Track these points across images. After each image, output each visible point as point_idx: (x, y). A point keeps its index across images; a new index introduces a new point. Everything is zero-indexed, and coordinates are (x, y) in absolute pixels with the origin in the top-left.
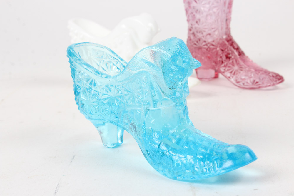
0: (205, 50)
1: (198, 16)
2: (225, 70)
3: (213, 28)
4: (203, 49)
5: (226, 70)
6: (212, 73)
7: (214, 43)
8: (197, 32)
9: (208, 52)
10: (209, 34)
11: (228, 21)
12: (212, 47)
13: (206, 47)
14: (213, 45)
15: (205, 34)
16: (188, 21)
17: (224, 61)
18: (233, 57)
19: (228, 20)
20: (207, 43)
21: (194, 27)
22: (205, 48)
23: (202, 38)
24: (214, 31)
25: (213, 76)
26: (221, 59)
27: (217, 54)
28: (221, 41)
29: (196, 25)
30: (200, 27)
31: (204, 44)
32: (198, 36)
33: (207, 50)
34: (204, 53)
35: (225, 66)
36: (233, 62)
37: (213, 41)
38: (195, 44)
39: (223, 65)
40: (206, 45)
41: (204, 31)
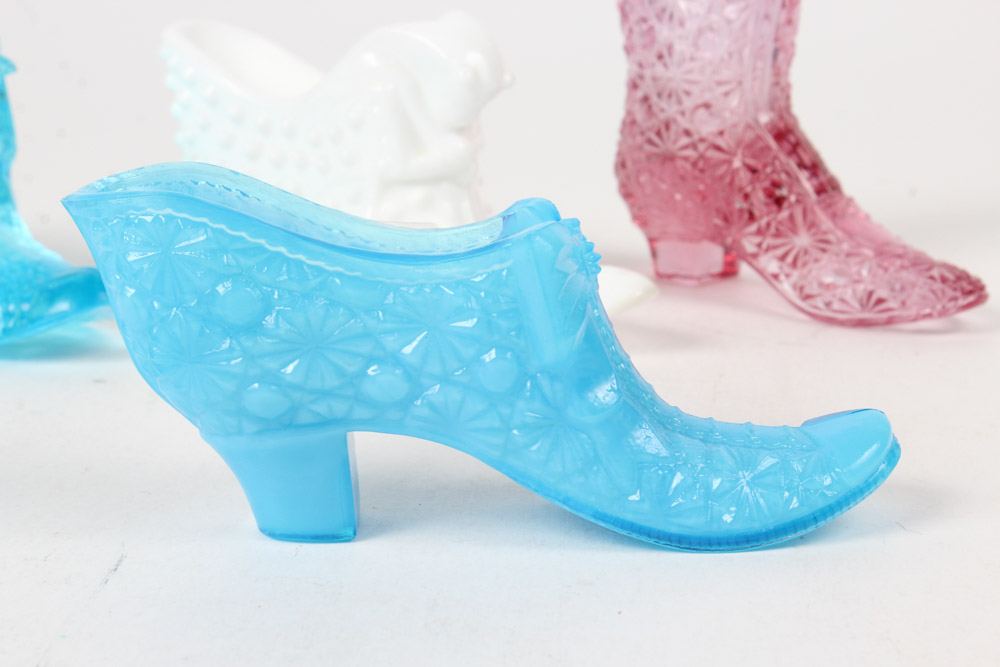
0: (688, 166)
1: (664, 32)
2: (759, 245)
3: (719, 83)
4: (680, 163)
5: (764, 246)
6: (713, 256)
7: (721, 142)
8: (659, 95)
9: (697, 173)
10: (707, 106)
11: (781, 57)
12: (713, 154)
13: (690, 153)
14: (718, 148)
15: (688, 103)
16: (629, 50)
17: (757, 213)
18: (793, 198)
19: (780, 53)
20: (696, 137)
21: (648, 73)
22: (686, 159)
23: (679, 118)
24: (726, 94)
25: (718, 268)
26: (745, 206)
27: (732, 183)
28: (750, 135)
29: (659, 69)
30: (673, 75)
31: (685, 141)
32: (662, 110)
33: (695, 164)
34: (683, 178)
35: (759, 232)
36: (791, 217)
37: (721, 133)
38: (650, 142)
39: (753, 228)
40: (694, 146)
41: (688, 93)
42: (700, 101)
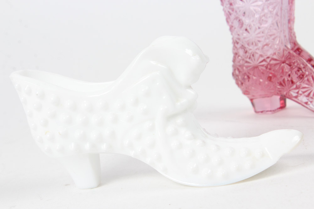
0: (264, 68)
1: (247, 21)
2: (298, 93)
3: (271, 35)
4: (260, 68)
5: (300, 92)
6: (276, 100)
7: (275, 57)
8: (248, 44)
9: (268, 70)
10: (267, 45)
11: (291, 23)
12: (273, 62)
13: (264, 63)
14: (276, 60)
15: (260, 45)
16: (231, 28)
17: (294, 81)
18: (307, 73)
19: (291, 21)
20: (265, 57)
21: (241, 37)
22: (263, 66)
23: (257, 51)
24: (274, 39)
25: (278, 105)
26: (289, 79)
27: (283, 71)
28: (286, 53)
29: (245, 34)
30: (252, 36)
31: (261, 59)
32: (250, 49)
33: (267, 67)
34: (263, 73)
35: (297, 88)
36: (308, 80)
37: (275, 54)
38: (247, 62)
39: (295, 86)
40: (264, 60)
41: (259, 41)
42: (265, 43)
